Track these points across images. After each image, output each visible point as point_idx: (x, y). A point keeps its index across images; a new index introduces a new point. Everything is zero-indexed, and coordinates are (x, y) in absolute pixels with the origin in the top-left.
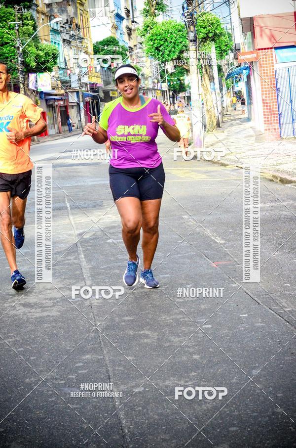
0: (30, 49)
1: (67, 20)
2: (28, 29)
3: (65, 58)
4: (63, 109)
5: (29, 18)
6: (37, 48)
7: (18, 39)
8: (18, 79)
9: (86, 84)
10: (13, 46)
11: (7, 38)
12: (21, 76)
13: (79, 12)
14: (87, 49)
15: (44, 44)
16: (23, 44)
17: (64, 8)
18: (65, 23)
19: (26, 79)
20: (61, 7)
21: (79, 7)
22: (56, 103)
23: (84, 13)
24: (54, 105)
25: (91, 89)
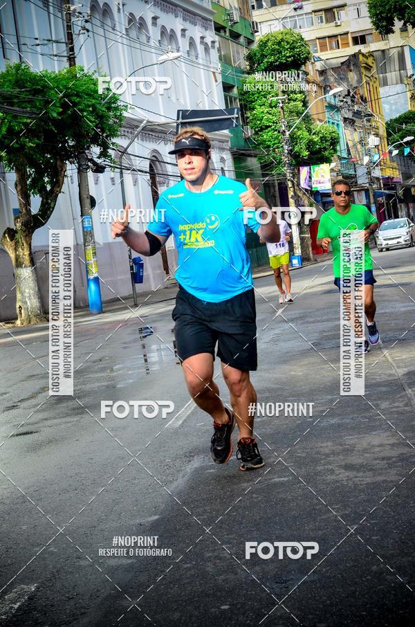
0: (299, 133)
1: (349, 91)
2: (296, 106)
6: (309, 131)
7: (283, 120)
8: (285, 175)
9: (378, 179)
10: (276, 130)
11: (268, 120)
12: (288, 171)
13: (364, 80)
14: (377, 131)
15: (318, 126)
16: (290, 127)
17: (343, 75)
18: (346, 95)
19: (296, 175)
20: (339, 75)
21: (364, 72)
23: (371, 80)
25: (385, 185)
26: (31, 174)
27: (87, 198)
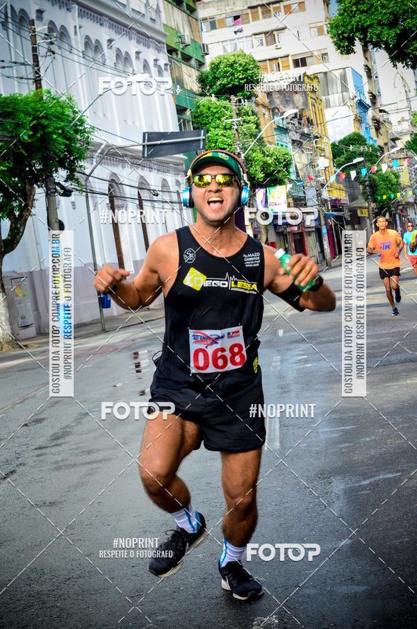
0: (254, 155)
1: (296, 114)
2: (249, 129)
3: (296, 166)
4: (298, 237)
5: (250, 113)
6: (263, 153)
7: (238, 142)
9: (325, 201)
11: (223, 142)
13: (310, 101)
15: (270, 147)
16: (245, 149)
17: (289, 97)
18: (293, 118)
20: (285, 97)
21: (310, 95)
22: (288, 230)
23: (316, 102)
24: (285, 232)
27: (56, 222)
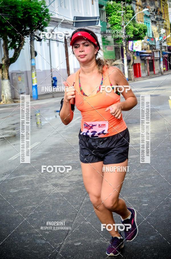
0: (130, 27)
1: (155, 9)
2: (129, 15)
3: (152, 32)
4: (151, 61)
5: (130, 9)
6: (134, 26)
7: (123, 21)
8: (122, 44)
9: (165, 47)
10: (120, 25)
11: (117, 21)
12: (124, 42)
13: (162, 5)
14: (166, 26)
15: (139, 23)
16: (126, 24)
17: (153, 2)
18: (153, 11)
19: (127, 44)
20: (151, 2)
21: (162, 2)
22: (147, 58)
23: (165, 5)
24: (145, 59)
25: (168, 50)
26: (10, 41)
27: (34, 52)
